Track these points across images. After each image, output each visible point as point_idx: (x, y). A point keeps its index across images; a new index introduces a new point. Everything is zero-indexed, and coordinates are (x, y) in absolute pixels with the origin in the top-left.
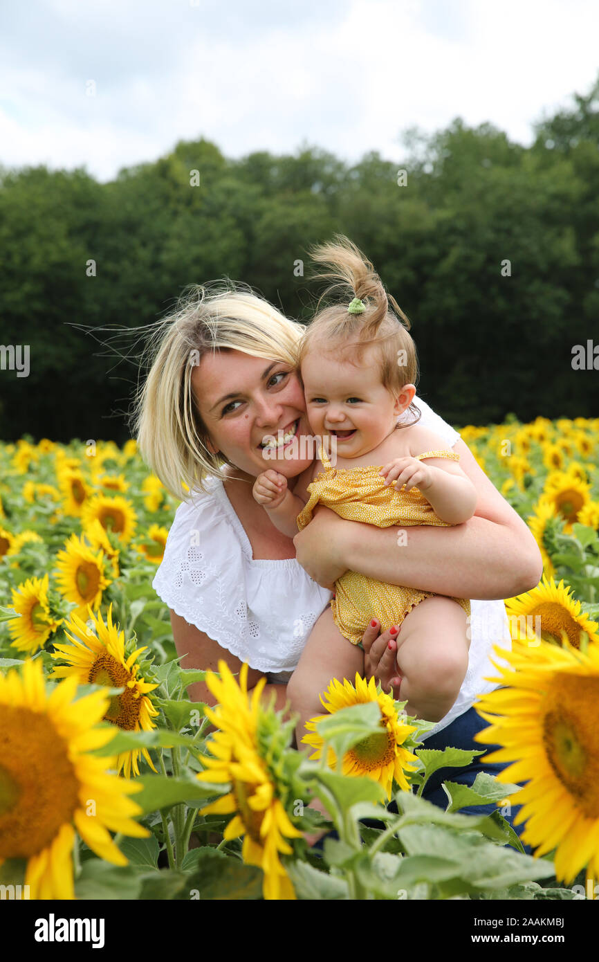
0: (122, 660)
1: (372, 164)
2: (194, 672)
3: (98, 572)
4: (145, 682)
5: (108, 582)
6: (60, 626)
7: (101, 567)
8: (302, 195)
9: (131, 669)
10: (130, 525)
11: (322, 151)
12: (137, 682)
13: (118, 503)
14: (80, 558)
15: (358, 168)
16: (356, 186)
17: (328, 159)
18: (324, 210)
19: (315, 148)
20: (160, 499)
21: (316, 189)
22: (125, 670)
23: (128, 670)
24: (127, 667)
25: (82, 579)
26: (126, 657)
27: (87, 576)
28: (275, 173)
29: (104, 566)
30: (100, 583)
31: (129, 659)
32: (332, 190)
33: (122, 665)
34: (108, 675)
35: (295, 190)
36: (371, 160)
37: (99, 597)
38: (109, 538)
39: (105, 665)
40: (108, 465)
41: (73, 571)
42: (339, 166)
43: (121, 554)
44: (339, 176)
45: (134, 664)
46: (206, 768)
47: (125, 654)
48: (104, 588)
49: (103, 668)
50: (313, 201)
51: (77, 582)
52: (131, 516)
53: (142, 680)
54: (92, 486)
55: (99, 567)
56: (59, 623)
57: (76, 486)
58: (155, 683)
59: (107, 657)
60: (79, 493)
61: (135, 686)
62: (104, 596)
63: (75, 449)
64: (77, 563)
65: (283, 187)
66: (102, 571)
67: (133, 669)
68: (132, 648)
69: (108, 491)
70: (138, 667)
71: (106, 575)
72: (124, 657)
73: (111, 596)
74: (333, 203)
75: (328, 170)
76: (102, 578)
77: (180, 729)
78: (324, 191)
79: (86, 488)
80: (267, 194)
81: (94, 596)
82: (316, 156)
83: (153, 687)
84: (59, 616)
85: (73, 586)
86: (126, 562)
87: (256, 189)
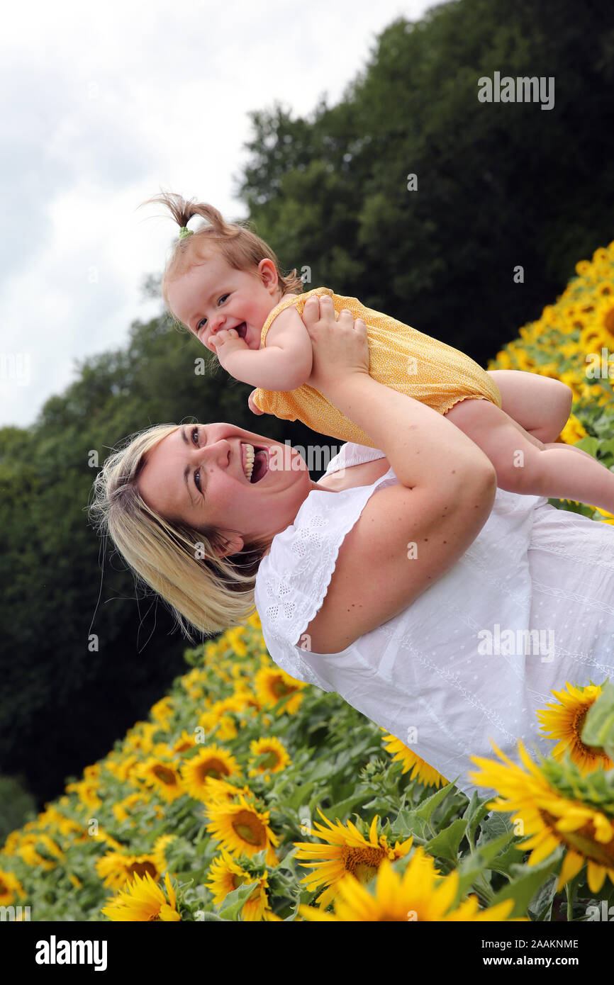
0: (367, 843)
1: (141, 334)
2: (427, 803)
3: (251, 813)
4: (401, 843)
5: (266, 815)
6: (268, 878)
7: (250, 807)
8: (109, 405)
9: (379, 844)
10: (230, 763)
11: (96, 356)
12: (394, 850)
13: (206, 754)
14: (228, 816)
15: (134, 345)
16: (145, 360)
17: (106, 359)
18: (136, 401)
19: (88, 360)
20: (232, 722)
21: (116, 390)
22: (375, 849)
23: (378, 847)
24: (375, 845)
25: (244, 831)
26: (368, 839)
27: (245, 825)
28: (72, 407)
29: (252, 805)
30: (261, 821)
31: (370, 837)
32: (129, 379)
33: (369, 848)
34: (366, 866)
35: (102, 405)
36: (136, 331)
37: (269, 833)
38: (229, 782)
39: (356, 861)
40: (159, 738)
41: (231, 831)
42: (119, 356)
43: (251, 787)
44: (126, 364)
45: (379, 839)
46: (529, 852)
47: (365, 838)
48: (268, 822)
49: (357, 863)
50: (123, 401)
51: (242, 838)
52: (224, 755)
53: (397, 844)
54: (171, 761)
55: (249, 809)
56: (265, 876)
57: (160, 771)
58: (407, 839)
59: (352, 852)
60: (166, 775)
61: (395, 853)
62: (273, 828)
63: (121, 750)
64: (229, 823)
65: (90, 411)
66: (254, 811)
67: (381, 841)
68: (364, 827)
69: (186, 753)
70: (385, 837)
71: (259, 811)
72: (367, 840)
73: (278, 824)
74: (137, 389)
75: (112, 368)
76: (259, 816)
77: (456, 856)
78: (122, 387)
79: (168, 766)
80: (82, 428)
81: (265, 835)
82: (94, 365)
83: (410, 842)
84: (261, 872)
85: (242, 844)
86: (259, 790)
87: (70, 432)
